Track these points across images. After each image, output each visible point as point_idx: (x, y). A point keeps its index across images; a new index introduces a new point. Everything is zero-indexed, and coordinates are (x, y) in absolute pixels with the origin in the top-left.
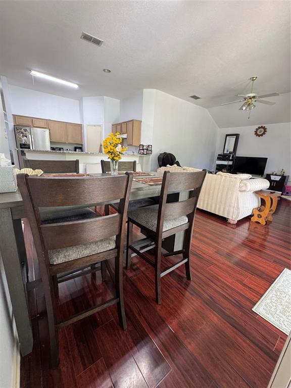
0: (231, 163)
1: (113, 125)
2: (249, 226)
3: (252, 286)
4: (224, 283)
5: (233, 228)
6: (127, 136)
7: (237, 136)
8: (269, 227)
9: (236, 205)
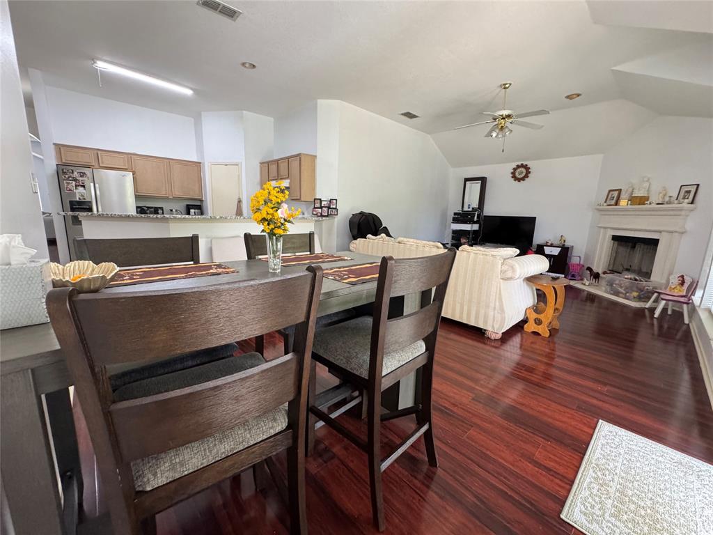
0: (476, 227)
1: (261, 163)
2: (522, 341)
3: (551, 464)
4: (500, 464)
5: (496, 347)
6: (290, 183)
7: (483, 180)
8: (556, 340)
9: (497, 304)
